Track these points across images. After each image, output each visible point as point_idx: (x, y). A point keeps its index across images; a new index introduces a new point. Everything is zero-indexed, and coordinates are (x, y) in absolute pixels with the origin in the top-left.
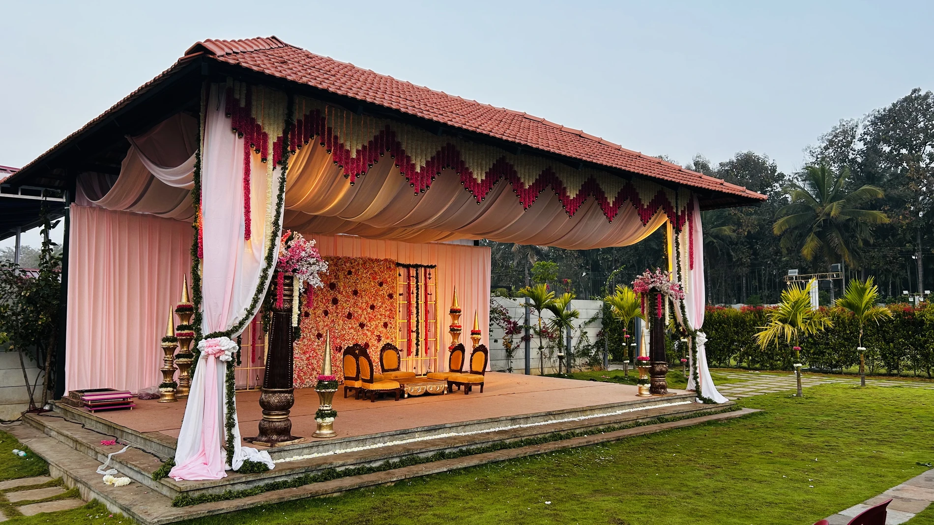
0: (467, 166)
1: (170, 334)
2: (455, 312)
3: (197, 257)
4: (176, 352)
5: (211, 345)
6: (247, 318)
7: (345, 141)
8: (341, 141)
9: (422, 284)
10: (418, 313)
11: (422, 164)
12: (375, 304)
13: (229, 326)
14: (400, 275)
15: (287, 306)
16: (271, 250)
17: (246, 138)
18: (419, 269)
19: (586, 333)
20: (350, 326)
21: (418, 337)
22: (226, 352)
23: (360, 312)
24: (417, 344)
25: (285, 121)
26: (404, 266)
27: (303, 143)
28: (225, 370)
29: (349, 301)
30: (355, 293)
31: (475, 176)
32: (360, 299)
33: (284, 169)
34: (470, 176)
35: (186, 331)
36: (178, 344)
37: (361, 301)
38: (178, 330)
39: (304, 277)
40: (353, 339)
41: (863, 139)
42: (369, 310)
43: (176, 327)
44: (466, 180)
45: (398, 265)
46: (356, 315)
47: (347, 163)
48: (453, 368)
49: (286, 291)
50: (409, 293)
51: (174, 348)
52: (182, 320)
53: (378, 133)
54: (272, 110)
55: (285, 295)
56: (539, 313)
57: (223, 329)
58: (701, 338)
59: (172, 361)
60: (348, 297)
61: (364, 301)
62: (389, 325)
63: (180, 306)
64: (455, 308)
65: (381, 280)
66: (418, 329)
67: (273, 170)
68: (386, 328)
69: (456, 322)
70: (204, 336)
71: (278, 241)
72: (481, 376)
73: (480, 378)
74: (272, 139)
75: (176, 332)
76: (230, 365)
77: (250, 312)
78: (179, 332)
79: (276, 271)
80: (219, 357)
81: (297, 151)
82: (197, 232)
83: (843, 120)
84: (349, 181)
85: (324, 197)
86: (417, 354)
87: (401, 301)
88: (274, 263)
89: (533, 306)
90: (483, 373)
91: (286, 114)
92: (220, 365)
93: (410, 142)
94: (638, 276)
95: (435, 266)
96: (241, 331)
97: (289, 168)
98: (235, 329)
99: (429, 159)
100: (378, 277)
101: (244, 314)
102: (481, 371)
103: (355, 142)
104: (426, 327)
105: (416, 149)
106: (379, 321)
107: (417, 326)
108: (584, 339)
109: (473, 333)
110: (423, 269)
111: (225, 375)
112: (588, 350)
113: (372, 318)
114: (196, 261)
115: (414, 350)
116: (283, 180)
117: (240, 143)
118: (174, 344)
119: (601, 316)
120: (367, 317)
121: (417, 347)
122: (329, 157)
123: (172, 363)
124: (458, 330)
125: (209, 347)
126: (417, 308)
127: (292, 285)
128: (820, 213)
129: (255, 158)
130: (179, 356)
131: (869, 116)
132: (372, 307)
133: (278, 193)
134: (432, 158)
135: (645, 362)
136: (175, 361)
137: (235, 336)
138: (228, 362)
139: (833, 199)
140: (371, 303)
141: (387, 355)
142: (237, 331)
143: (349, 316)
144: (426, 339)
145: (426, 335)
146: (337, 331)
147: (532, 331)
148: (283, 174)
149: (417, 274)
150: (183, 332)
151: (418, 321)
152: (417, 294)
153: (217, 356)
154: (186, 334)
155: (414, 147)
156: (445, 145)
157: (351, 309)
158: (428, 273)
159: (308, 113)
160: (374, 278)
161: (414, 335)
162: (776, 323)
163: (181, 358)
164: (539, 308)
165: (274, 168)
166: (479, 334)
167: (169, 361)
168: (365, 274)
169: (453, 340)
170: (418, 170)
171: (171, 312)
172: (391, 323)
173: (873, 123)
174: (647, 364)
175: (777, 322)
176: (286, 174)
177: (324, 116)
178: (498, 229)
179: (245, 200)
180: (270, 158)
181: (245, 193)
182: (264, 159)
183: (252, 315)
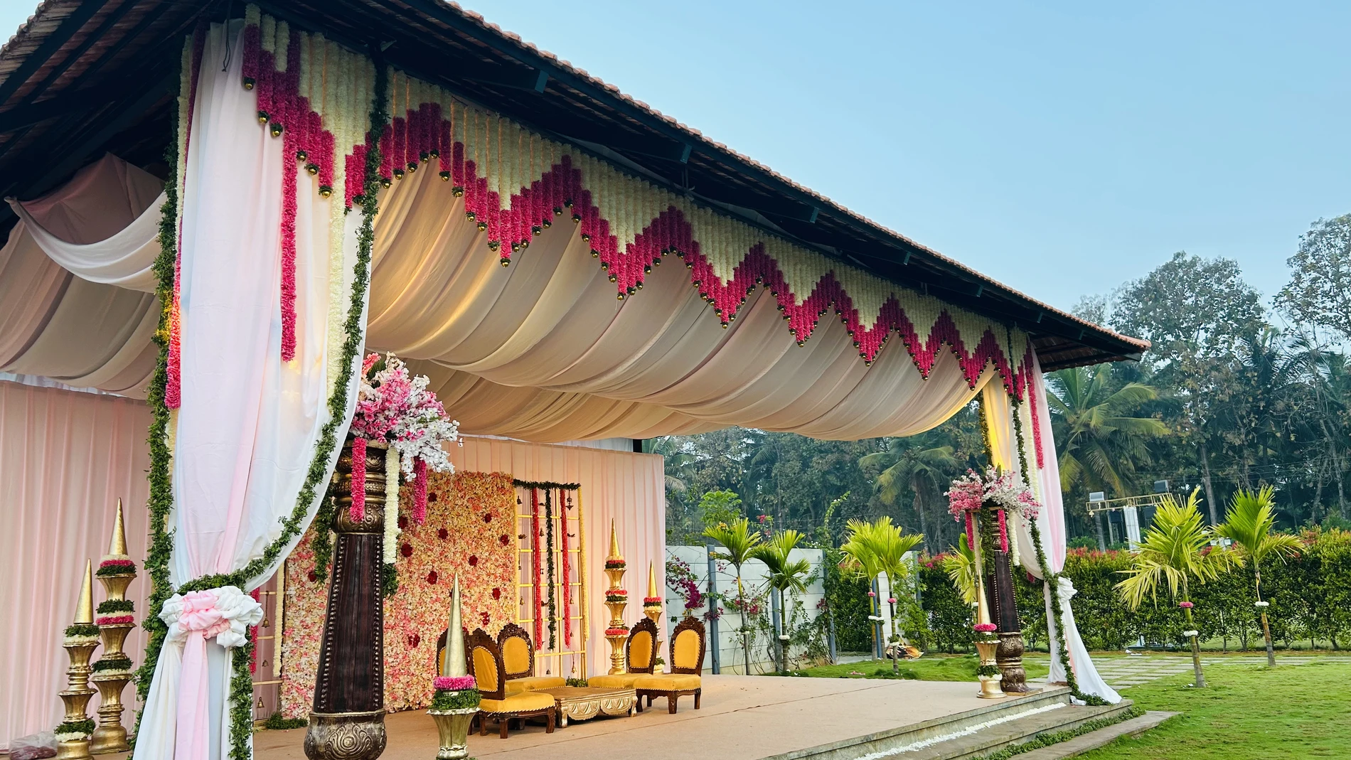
0: (703, 252)
1: (84, 618)
2: (614, 566)
3: (162, 405)
4: (96, 657)
5: (197, 607)
6: (283, 542)
7: (489, 175)
8: (481, 173)
9: (556, 517)
10: (551, 569)
11: (629, 239)
12: (477, 556)
13: (239, 561)
14: (519, 502)
15: (370, 517)
16: (342, 383)
17: (287, 138)
18: (552, 491)
19: (802, 603)
20: (434, 596)
21: (552, 613)
22: (234, 624)
23: (452, 568)
24: (552, 628)
25: (371, 115)
26: (526, 485)
27: (407, 167)
28: (228, 672)
29: (432, 550)
30: (443, 534)
31: (717, 274)
32: (451, 544)
33: (370, 210)
34: (708, 272)
35: (118, 614)
36: (101, 639)
37: (453, 550)
38: (100, 611)
39: (411, 449)
40: (440, 621)
41: (1115, 322)
42: (468, 566)
43: (97, 606)
44: (702, 279)
45: (517, 483)
46: (444, 575)
47: (494, 220)
48: (635, 664)
49: (370, 482)
50: (536, 534)
51: (91, 648)
52: (111, 590)
53: (548, 169)
54: (343, 88)
55: (369, 493)
56: (738, 568)
57: (228, 569)
58: (1066, 588)
59: (86, 675)
60: (431, 543)
61: (458, 548)
62: (503, 594)
63: (106, 563)
64: (615, 559)
65: (487, 511)
66: (552, 599)
67: (346, 213)
68: (498, 598)
69: (617, 584)
70: (176, 587)
71: (357, 364)
72: (695, 677)
73: (695, 681)
74: (343, 148)
75: (97, 616)
76: (241, 656)
77: (291, 528)
78: (104, 615)
79: (350, 437)
80: (214, 638)
81: (395, 181)
82: (165, 351)
83: (1085, 297)
84: (498, 256)
85: (428, 309)
86: (552, 647)
87: (521, 549)
88: (349, 414)
89: (728, 558)
90: (697, 670)
91: (373, 102)
92: (217, 657)
93: (606, 193)
94: (954, 482)
95: (578, 485)
96: (269, 573)
97: (380, 212)
98: (255, 568)
99: (641, 233)
100: (483, 505)
101: (278, 530)
102: (694, 666)
103: (507, 179)
104: (565, 594)
105: (618, 210)
106: (485, 586)
107: (551, 594)
108: (798, 612)
109: (648, 603)
110: (558, 490)
111: (229, 682)
112: (806, 631)
113: (472, 581)
114: (163, 414)
115: (545, 637)
116: (367, 236)
117: (275, 147)
118: (93, 638)
119: (821, 574)
120: (463, 579)
121: (552, 633)
122: (458, 203)
123: (86, 679)
124: (621, 599)
125: (192, 611)
126: (550, 561)
127: (383, 471)
128: (1074, 423)
129: (306, 183)
130: (100, 666)
131: (1119, 291)
132: (473, 561)
133: (356, 261)
134: (645, 230)
135: (990, 633)
136: (91, 676)
137: (251, 585)
138: (236, 649)
139: (1090, 404)
140: (470, 553)
141: (509, 646)
142: (260, 571)
143: (433, 578)
144: (566, 618)
145: (567, 610)
146: (410, 607)
147: (719, 603)
148: (367, 223)
149: (548, 499)
150: (111, 615)
151: (551, 586)
152: (550, 535)
153: (210, 633)
154: (117, 619)
155: (614, 204)
156: (665, 209)
157: (436, 565)
158: (566, 497)
159: (416, 108)
160: (476, 508)
161: (545, 611)
162: (1147, 564)
163: (105, 668)
164: (736, 559)
165: (348, 209)
166: (658, 604)
167: (78, 675)
168: (459, 500)
169: (613, 617)
170: (622, 249)
171: (88, 574)
172: (505, 590)
173: (1126, 300)
174: (992, 638)
175: (1149, 562)
176: (373, 224)
177: (447, 118)
178: (728, 394)
179: (284, 270)
180: (339, 185)
181: (285, 256)
182: (326, 188)
183: (297, 532)
